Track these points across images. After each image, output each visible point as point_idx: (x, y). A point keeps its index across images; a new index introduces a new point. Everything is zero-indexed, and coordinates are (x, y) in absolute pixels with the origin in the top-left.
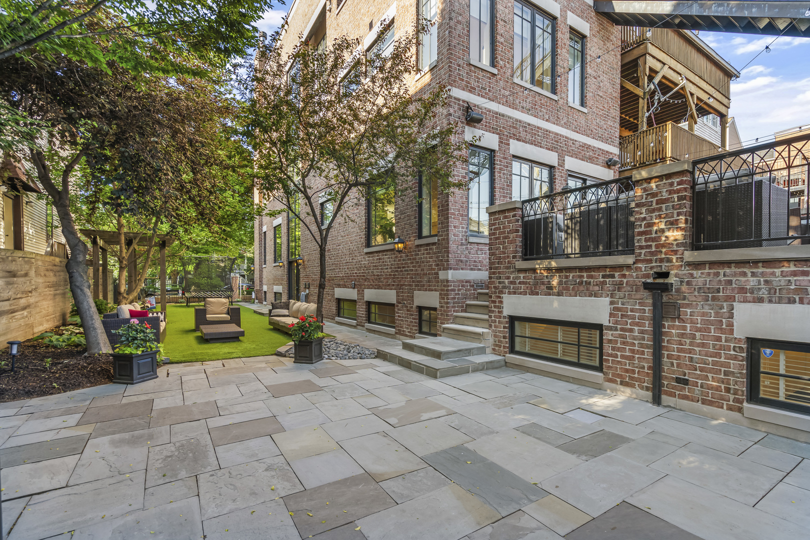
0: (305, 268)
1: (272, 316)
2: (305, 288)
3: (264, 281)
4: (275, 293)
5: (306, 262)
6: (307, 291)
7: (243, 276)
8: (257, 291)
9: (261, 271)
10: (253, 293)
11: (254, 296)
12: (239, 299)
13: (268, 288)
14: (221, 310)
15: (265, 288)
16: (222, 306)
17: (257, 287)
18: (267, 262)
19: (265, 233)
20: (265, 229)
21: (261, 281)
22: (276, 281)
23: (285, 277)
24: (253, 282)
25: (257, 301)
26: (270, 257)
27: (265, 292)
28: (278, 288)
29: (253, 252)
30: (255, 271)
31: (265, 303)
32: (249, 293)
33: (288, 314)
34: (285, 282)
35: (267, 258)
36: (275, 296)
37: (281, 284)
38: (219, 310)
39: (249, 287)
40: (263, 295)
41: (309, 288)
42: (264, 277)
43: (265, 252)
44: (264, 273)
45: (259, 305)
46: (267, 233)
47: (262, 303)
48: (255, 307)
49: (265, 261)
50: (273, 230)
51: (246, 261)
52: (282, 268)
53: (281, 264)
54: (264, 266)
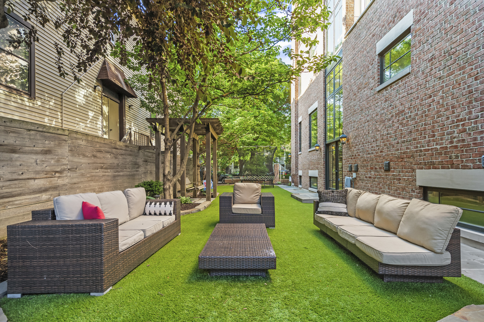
0: (349, 148)
1: (320, 213)
2: (351, 171)
3: (300, 167)
4: (310, 177)
5: (351, 141)
6: (354, 175)
7: (283, 165)
8: (294, 175)
9: (297, 157)
10: (290, 177)
11: (290, 180)
12: (279, 182)
13: (303, 173)
14: (252, 198)
15: (300, 173)
16: (253, 193)
17: (293, 172)
18: (302, 149)
19: (300, 123)
20: (300, 120)
21: (297, 167)
22: (312, 166)
23: (322, 161)
24: (290, 170)
25: (293, 184)
26: (305, 143)
27: (300, 176)
28: (314, 173)
29: (290, 147)
30: (292, 158)
31: (300, 186)
32: (287, 177)
33: (345, 210)
34: (322, 166)
35: (302, 145)
36: (310, 181)
37: (317, 168)
38: (249, 198)
39: (287, 173)
40: (298, 179)
41: (357, 171)
42: (299, 163)
43: (300, 141)
44: (299, 160)
45: (295, 188)
46: (302, 123)
47: (298, 186)
48: (291, 190)
49: (300, 149)
50: (308, 116)
51: (285, 154)
52: (318, 152)
53: (317, 148)
54: (299, 153)
